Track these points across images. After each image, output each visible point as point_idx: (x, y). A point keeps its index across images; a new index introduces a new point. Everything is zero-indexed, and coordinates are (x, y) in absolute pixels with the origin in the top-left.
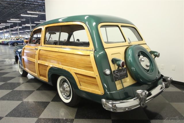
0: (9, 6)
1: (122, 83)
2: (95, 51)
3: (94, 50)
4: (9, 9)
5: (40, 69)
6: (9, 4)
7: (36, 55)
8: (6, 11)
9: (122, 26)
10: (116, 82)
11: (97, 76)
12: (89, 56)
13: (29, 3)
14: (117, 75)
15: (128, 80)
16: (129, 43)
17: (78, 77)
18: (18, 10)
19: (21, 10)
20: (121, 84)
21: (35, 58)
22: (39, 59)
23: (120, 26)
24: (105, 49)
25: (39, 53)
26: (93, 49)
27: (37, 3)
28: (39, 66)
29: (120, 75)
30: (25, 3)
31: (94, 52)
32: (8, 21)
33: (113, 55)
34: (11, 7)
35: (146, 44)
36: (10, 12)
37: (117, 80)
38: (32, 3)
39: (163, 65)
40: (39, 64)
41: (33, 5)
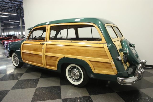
1: (127, 65)
2: (107, 44)
5: (47, 60)
7: (43, 49)
12: (103, 48)
16: (120, 39)
17: (92, 64)
21: (41, 51)
22: (46, 52)
23: (113, 27)
25: (46, 47)
26: (105, 43)
27: (7, 6)
28: (46, 58)
40: (46, 56)
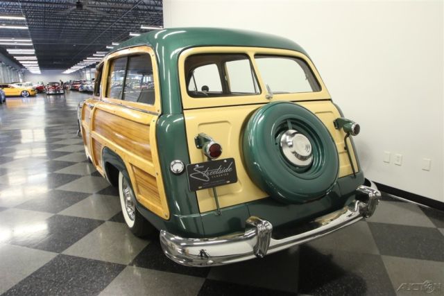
0: (108, 15)
1: (216, 196)
2: (162, 114)
3: (160, 113)
4: (109, 22)
5: (95, 150)
6: (108, 12)
7: (90, 120)
8: (105, 26)
9: (258, 55)
10: (198, 192)
11: (157, 174)
12: (149, 125)
13: (145, 7)
14: (200, 176)
15: (241, 191)
16: (269, 98)
17: (134, 174)
18: (128, 23)
19: (132, 23)
20: (214, 198)
22: (94, 128)
23: (251, 55)
24: (184, 111)
25: (94, 116)
26: (158, 110)
28: (93, 144)
29: (210, 176)
30: (139, 9)
31: (159, 117)
32: (107, 47)
33: (202, 126)
34: (113, 19)
35: (330, 100)
36: (111, 28)
37: (200, 187)
38: (152, 8)
39: (400, 155)
40: (92, 138)
41: (156, 13)
